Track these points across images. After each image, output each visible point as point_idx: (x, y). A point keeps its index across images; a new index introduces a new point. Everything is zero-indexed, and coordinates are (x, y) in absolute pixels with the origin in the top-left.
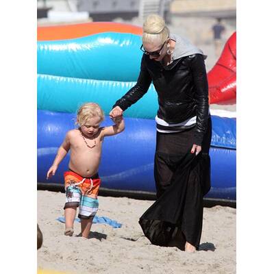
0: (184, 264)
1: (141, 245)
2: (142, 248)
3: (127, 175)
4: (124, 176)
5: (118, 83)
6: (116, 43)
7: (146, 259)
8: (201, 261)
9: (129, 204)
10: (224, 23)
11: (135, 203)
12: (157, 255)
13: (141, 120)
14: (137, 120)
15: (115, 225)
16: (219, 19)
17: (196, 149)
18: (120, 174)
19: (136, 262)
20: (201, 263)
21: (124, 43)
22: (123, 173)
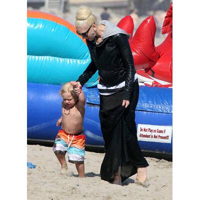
0: (84, 196)
1: (51, 181)
2: (51, 184)
3: (40, 128)
4: (37, 129)
5: (33, 57)
6: (32, 26)
7: (55, 192)
8: (97, 194)
9: (41, 150)
10: (109, 11)
11: (46, 150)
12: (63, 189)
13: (51, 85)
14: (47, 85)
15: (30, 166)
16: (106, 9)
17: (126, 103)
18: (34, 127)
19: (47, 195)
20: (97, 195)
21: (38, 26)
22: (37, 126)
